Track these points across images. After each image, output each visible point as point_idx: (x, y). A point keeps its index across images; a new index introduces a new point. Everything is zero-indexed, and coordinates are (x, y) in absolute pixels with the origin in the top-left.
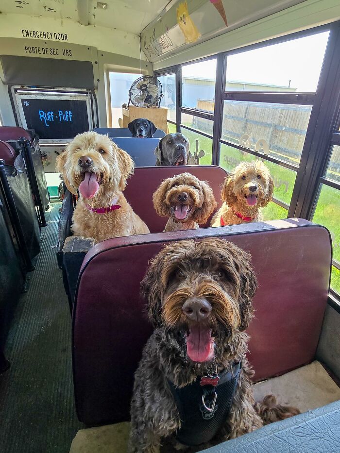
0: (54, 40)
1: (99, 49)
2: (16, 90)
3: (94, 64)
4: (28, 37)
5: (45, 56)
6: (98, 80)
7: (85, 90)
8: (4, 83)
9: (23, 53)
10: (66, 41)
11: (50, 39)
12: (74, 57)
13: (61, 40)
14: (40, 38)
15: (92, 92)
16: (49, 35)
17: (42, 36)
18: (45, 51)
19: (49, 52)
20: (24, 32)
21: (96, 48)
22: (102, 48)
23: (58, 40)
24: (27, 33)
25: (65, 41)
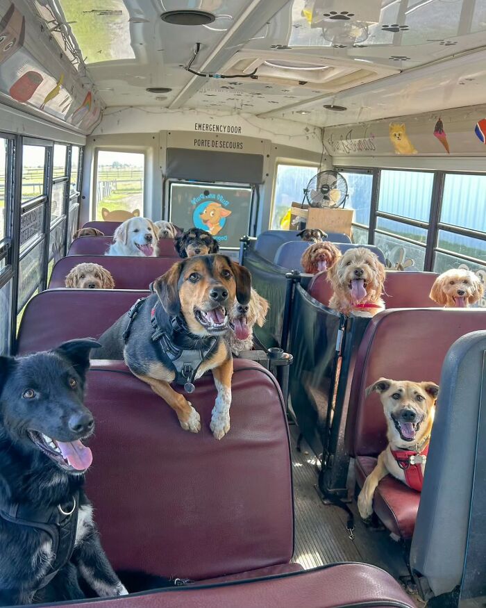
0: (226, 132)
1: (273, 142)
2: (170, 183)
3: (265, 158)
4: (200, 131)
5: (214, 149)
6: (267, 175)
7: (248, 185)
8: (163, 176)
9: (191, 146)
10: (239, 134)
11: (223, 132)
12: (246, 150)
13: (234, 133)
14: (212, 131)
15: (256, 187)
16: (222, 128)
17: (215, 129)
18: (214, 144)
19: (219, 145)
20: (197, 125)
21: (270, 141)
22: (277, 140)
23: (230, 133)
24: (200, 126)
25: (237, 134)
